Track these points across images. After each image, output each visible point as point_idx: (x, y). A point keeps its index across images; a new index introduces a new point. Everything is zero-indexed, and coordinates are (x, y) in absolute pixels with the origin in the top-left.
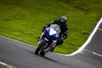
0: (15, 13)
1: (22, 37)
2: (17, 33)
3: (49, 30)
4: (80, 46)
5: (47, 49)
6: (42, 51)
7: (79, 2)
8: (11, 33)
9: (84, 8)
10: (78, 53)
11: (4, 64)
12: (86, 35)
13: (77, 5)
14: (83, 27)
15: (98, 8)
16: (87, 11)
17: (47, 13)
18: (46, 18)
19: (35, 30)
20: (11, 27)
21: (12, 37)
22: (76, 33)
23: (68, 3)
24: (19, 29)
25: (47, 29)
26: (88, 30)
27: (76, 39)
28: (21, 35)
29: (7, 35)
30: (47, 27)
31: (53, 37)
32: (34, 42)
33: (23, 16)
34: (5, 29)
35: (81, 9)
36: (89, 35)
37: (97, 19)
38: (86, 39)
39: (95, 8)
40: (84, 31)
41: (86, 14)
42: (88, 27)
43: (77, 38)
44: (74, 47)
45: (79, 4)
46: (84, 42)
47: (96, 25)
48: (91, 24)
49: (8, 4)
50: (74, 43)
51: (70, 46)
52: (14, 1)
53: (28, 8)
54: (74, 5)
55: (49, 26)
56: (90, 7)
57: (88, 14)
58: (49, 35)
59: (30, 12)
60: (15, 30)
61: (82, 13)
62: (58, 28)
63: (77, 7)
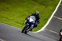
3: (29, 19)
6: (26, 31)
9: (45, 4)
10: (41, 31)
12: (46, 20)
13: (41, 2)
14: (44, 15)
15: (53, 4)
16: (46, 6)
17: (22, 7)
18: (22, 10)
19: (15, 17)
23: (36, 1)
24: (5, 17)
25: (28, 18)
26: (47, 17)
28: (6, 20)
32: (14, 24)
35: (43, 4)
36: (48, 20)
37: (53, 11)
38: (46, 22)
39: (51, 4)
40: (45, 18)
41: (46, 8)
42: (47, 15)
45: (42, 2)
46: (45, 24)
47: (52, 14)
48: (49, 14)
54: (39, 2)
55: (29, 17)
56: (49, 3)
57: (47, 7)
59: (12, 6)
60: (2, 17)
61: (44, 7)
62: (34, 18)
63: (41, 3)
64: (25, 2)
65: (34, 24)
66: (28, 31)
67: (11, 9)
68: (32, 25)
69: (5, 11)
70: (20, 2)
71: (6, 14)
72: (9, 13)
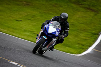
0: (26, 14)
1: (33, 37)
2: (28, 33)
3: (48, 27)
4: (90, 46)
5: (46, 48)
7: (89, 3)
8: (22, 33)
9: (94, 8)
11: (15, 64)
13: (87, 6)
16: (97, 12)
20: (21, 27)
21: (23, 37)
22: (86, 33)
23: (78, 4)
24: (30, 30)
25: (46, 26)
26: (98, 31)
27: (86, 40)
28: (31, 35)
29: (17, 35)
30: (46, 24)
31: (53, 35)
33: (34, 16)
34: (16, 29)
35: (91, 9)
36: (99, 35)
40: (94, 32)
41: (96, 15)
43: (87, 38)
44: (84, 47)
46: (94, 42)
49: (18, 5)
50: (84, 43)
51: (81, 46)
52: (25, 2)
53: (38, 8)
54: (84, 6)
55: (48, 23)
57: (98, 14)
58: (48, 32)
59: (40, 12)
60: (25, 31)
61: (92, 14)
62: (58, 25)
64: (62, 6)
65: (58, 36)
66: (46, 51)
67: (38, 18)
68: (54, 40)
69: (29, 21)
70: (53, 5)
71: (31, 26)
72: (35, 24)
